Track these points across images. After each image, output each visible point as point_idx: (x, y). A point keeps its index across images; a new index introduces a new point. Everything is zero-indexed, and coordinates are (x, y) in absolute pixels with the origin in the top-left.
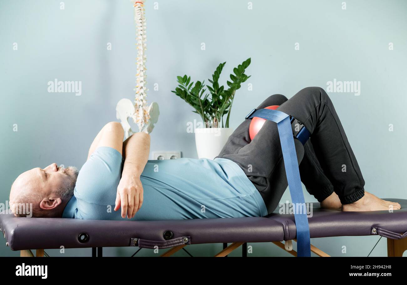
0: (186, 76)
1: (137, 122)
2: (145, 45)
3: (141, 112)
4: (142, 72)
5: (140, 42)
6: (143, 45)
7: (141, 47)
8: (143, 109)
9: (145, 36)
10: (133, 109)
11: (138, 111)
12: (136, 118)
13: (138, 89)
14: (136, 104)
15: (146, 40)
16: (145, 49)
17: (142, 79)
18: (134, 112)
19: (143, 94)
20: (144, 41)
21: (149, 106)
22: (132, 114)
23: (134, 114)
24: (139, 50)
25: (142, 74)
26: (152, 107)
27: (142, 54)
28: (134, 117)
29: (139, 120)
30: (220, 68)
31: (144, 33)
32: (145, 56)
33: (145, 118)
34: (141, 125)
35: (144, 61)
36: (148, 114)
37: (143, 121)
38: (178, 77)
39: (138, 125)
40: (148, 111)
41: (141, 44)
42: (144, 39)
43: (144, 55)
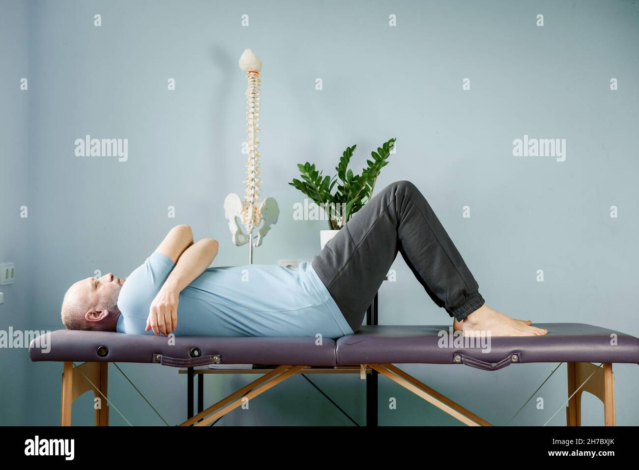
0: (308, 163)
1: (245, 222)
2: (257, 125)
3: (250, 210)
4: (253, 160)
5: (251, 122)
6: (254, 125)
7: (251, 129)
8: (253, 206)
9: (257, 115)
10: (239, 206)
11: (247, 208)
12: (244, 218)
13: (248, 181)
14: (246, 200)
15: (258, 119)
16: (258, 131)
17: (253, 168)
18: (241, 210)
19: (254, 188)
20: (256, 121)
21: (262, 202)
22: (239, 213)
23: (241, 212)
24: (249, 132)
25: (253, 162)
26: (265, 204)
27: (253, 137)
28: (241, 217)
29: (247, 221)
30: (348, 153)
31: (255, 110)
32: (257, 140)
33: (255, 217)
34: (250, 226)
35: (256, 146)
36: (260, 213)
37: (252, 221)
38: (298, 165)
39: (245, 226)
40: (259, 209)
41: (252, 124)
42: (255, 118)
43: (255, 137)
